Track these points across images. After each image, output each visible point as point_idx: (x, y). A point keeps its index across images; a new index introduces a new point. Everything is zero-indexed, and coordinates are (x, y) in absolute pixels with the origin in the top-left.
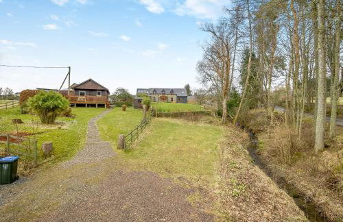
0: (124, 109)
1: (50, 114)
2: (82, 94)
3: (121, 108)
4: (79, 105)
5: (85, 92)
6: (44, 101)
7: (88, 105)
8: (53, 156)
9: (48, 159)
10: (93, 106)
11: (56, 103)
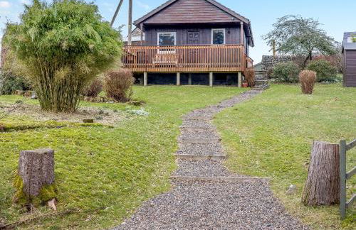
0: (308, 90)
1: (62, 73)
2: (167, 42)
3: (298, 87)
4: (156, 79)
5: (173, 34)
6: (45, 26)
7: (186, 78)
8: (52, 204)
9: (39, 213)
10: (199, 78)
11: (78, 32)
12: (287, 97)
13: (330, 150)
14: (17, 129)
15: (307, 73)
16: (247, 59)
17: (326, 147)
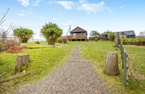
0: (96, 41)
7: (77, 40)
12: (93, 42)
13: (115, 55)
14: (35, 48)
15: (96, 39)
16: (87, 37)
17: (113, 54)
